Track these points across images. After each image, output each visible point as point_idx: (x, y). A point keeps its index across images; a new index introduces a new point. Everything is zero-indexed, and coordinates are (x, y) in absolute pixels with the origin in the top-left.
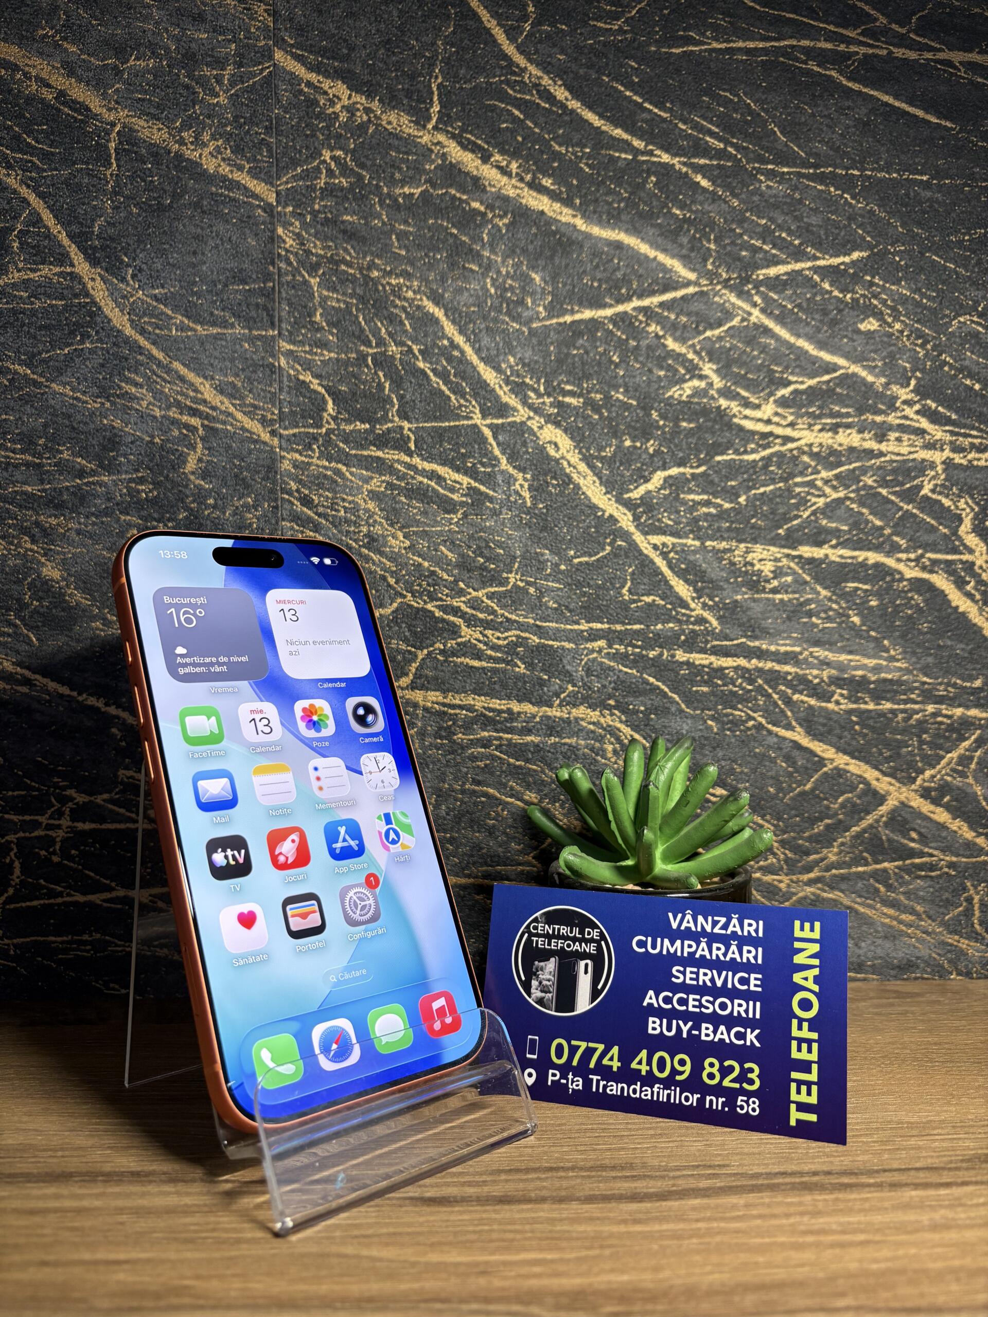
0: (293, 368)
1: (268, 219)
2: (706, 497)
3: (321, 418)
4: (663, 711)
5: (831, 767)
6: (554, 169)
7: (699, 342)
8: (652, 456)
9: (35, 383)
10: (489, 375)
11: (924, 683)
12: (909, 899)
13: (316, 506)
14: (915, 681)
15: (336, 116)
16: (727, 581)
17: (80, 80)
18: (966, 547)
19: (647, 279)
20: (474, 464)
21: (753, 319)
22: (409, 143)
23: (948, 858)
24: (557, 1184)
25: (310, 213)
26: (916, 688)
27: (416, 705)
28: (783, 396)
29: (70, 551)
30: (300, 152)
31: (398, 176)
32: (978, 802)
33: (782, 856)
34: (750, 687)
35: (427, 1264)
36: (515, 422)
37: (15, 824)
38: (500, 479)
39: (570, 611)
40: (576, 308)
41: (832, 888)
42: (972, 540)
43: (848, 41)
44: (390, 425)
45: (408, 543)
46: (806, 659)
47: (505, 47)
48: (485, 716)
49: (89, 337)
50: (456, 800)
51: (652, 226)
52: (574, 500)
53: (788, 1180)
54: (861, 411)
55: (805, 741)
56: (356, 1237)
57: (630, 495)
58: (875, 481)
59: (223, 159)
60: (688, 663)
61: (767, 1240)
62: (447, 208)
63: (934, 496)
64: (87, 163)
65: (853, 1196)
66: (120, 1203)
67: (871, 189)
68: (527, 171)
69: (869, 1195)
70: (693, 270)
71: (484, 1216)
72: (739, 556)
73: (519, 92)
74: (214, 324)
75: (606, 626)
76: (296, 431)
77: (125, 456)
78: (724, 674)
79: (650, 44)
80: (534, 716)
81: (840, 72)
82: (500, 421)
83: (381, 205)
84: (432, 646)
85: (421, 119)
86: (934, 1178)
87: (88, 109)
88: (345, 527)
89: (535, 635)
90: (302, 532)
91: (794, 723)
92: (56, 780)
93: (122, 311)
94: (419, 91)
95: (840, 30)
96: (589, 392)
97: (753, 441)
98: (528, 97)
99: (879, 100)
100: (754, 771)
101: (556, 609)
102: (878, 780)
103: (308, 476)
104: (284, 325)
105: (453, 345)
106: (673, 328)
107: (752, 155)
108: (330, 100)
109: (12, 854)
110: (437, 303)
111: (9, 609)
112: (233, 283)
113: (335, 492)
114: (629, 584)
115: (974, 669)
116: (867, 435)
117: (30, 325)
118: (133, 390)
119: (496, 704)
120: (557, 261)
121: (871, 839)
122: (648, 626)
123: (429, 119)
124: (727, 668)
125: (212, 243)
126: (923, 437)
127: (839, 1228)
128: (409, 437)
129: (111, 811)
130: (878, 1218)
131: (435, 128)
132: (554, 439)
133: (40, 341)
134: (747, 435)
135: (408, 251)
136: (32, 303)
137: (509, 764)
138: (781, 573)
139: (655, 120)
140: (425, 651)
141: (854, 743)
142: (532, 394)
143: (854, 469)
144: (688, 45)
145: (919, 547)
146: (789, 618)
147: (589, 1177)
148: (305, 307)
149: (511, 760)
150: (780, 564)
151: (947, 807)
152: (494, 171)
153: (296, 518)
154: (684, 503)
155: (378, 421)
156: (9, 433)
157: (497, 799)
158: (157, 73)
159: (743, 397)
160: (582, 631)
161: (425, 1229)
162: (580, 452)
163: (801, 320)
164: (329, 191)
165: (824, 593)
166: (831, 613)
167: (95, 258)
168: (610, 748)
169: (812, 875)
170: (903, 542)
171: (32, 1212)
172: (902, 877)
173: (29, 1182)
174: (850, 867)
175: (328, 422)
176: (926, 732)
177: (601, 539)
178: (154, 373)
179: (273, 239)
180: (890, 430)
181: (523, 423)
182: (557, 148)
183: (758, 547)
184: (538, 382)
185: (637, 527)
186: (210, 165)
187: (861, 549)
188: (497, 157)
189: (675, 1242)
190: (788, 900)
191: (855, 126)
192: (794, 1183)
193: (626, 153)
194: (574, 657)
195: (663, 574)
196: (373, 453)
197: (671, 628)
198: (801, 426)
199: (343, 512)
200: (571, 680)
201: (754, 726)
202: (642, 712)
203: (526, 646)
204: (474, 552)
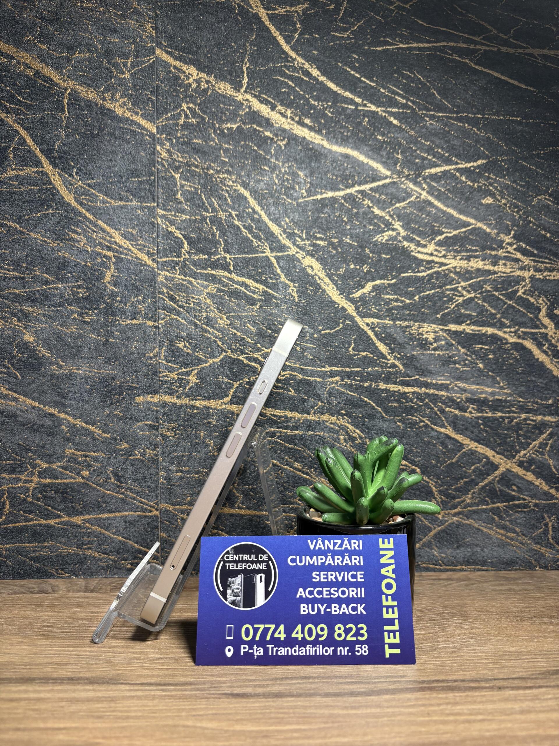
0: (165, 224)
1: (152, 142)
2: (396, 297)
3: (181, 253)
4: (372, 416)
5: (467, 449)
6: (311, 114)
7: (392, 210)
8: (366, 274)
9: (22, 233)
10: (274, 229)
11: (520, 402)
12: (512, 524)
13: (178, 301)
14: (514, 401)
15: (190, 85)
16: (408, 344)
17: (48, 64)
18: (543, 325)
19: (363, 175)
21: (422, 197)
22: (231, 100)
23: (534, 501)
24: (309, 686)
25: (175, 138)
26: (515, 404)
27: (232, 414)
28: (440, 240)
29: (39, 326)
30: (170, 105)
31: (224, 118)
32: (551, 469)
33: (440, 500)
34: (421, 404)
35: (234, 731)
36: (289, 255)
37: (7, 479)
38: (280, 286)
39: (320, 360)
40: (323, 191)
41: (468, 518)
42: (546, 321)
43: (475, 43)
44: (219, 256)
45: (229, 322)
46: (453, 388)
47: (284, 47)
48: (272, 419)
49: (51, 207)
51: (366, 145)
52: (322, 298)
53: (440, 685)
54: (483, 249)
55: (453, 434)
56: (194, 716)
57: (354, 295)
58: (491, 288)
59: (127, 109)
60: (386, 390)
61: (427, 719)
62: (251, 135)
63: (525, 296)
64: (51, 111)
65: (477, 694)
66: (61, 695)
67: (489, 125)
68: (296, 115)
69: (486, 693)
70: (389, 170)
71: (267, 704)
72: (415, 330)
73: (292, 72)
74: (121, 199)
75: (340, 369)
76: (167, 259)
77: (71, 273)
78: (406, 396)
79: (365, 45)
80: (299, 420)
81: (471, 60)
82: (281, 254)
83: (215, 134)
84: (242, 380)
85: (237, 87)
86: (523, 684)
87: (52, 80)
88: (194, 313)
89: (301, 374)
90: (170, 316)
91: (446, 424)
92: (30, 454)
93: (70, 192)
94: (236, 71)
95: (471, 37)
96: (330, 238)
97: (422, 266)
98: (297, 75)
99: (492, 75)
100: (423, 451)
101: (312, 359)
102: (494, 456)
103: (173, 284)
104: (160, 201)
105: (255, 212)
106: (377, 202)
107: (421, 107)
108: (186, 76)
109: (5, 496)
110: (246, 189)
111: (5, 359)
112: (132, 177)
113: (188, 293)
114: (353, 345)
115: (548, 394)
116: (486, 262)
117: (19, 200)
118: (76, 236)
119: (278, 412)
120: (313, 164)
121: (490, 490)
122: (364, 369)
123: (242, 86)
124: (408, 393)
125: (120, 155)
126: (518, 263)
127: (469, 712)
128: (230, 263)
129: (60, 472)
130: (490, 707)
131: (245, 92)
132: (311, 264)
133: (25, 209)
134: (419, 262)
135: (229, 160)
136: (20, 188)
137: (285, 447)
138: (438, 339)
139: (367, 87)
140: (238, 383)
141: (480, 435)
142: (297, 239)
143: (480, 281)
144: (386, 46)
145: (517, 325)
146: (443, 365)
147: (327, 683)
148: (172, 190)
149: (286, 444)
150: (438, 334)
151: (533, 472)
152: (278, 115)
153: (166, 308)
154: (383, 300)
155: (212, 254)
156: (6, 260)
157: (278, 466)
158: (90, 61)
159: (417, 241)
160: (327, 372)
161: (233, 712)
162: (326, 272)
163: (448, 198)
164: (186, 126)
165: (463, 350)
166: (467, 362)
167: (55, 164)
168: (342, 437)
169: (456, 510)
170: (507, 322)
171: (12, 700)
172: (508, 512)
173: (11, 683)
174: (478, 506)
175: (185, 255)
176: (521, 429)
177: (337, 320)
178: (87, 227)
179: (154, 152)
180: (499, 259)
181: (293, 255)
182: (313, 102)
183: (426, 325)
184: (302, 232)
185: (357, 313)
186: (119, 112)
187: (483, 326)
188: (279, 107)
189: (374, 720)
190: (443, 524)
191: (479, 90)
192: (443, 687)
193: (351, 105)
194: (322, 386)
195: (372, 340)
196: (210, 272)
197: (377, 370)
198: (449, 257)
199: (192, 305)
200: (320, 399)
201: (423, 425)
202: (360, 417)
203: (295, 380)
204: (266, 327)
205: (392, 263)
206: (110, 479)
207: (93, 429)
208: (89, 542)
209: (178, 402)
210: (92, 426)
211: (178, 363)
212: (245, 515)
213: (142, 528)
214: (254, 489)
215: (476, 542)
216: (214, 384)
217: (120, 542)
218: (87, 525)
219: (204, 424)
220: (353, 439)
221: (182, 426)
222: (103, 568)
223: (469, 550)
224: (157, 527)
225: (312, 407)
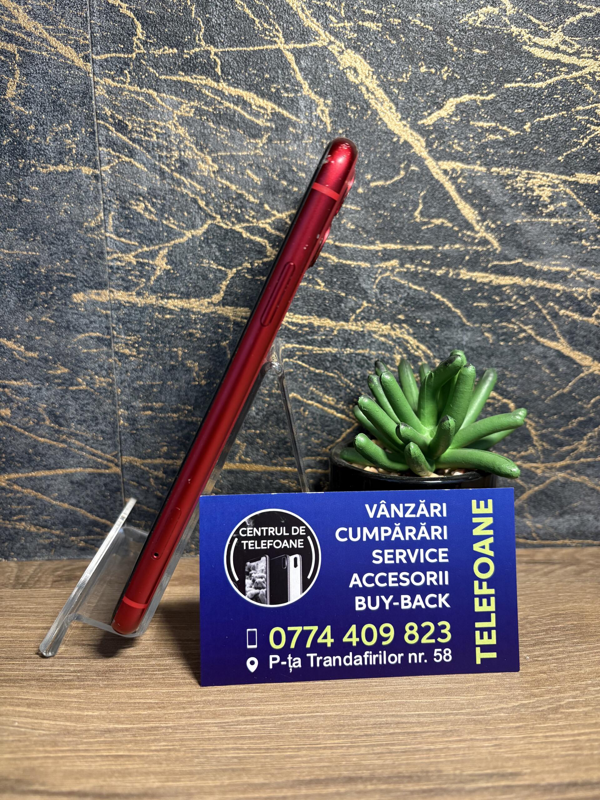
2: (494, 124)
3: (131, 44)
4: (446, 324)
5: (586, 373)
8: (445, 83)
13: (130, 132)
16: (509, 206)
20: (278, 90)
27: (227, 320)
28: (571, 23)
33: (540, 448)
34: (523, 303)
36: (316, 47)
38: (302, 104)
39: (366, 232)
41: (579, 473)
44: (197, 50)
45: (216, 167)
46: (573, 278)
48: (289, 329)
50: (264, 402)
52: (371, 126)
55: (567, 350)
57: (424, 121)
60: (470, 280)
72: (521, 182)
75: (399, 247)
76: (108, 56)
78: (501, 291)
80: (332, 330)
82: (302, 46)
84: (240, 265)
88: (157, 153)
89: (335, 255)
90: (119, 157)
91: (559, 335)
96: (388, 17)
97: (540, 70)
100: (521, 376)
101: (354, 231)
103: (121, 102)
113: (148, 118)
114: (421, 207)
119: (299, 319)
122: (437, 247)
124: (505, 286)
128: (215, 62)
132: (354, 65)
134: (535, 63)
137: (310, 372)
138: (557, 198)
140: (234, 270)
142: (332, 18)
146: (562, 241)
149: (312, 369)
150: (558, 190)
153: (112, 144)
154: (473, 130)
155: (185, 45)
157: (299, 401)
159: (534, 24)
160: (377, 252)
162: (378, 78)
165: (595, 217)
166: (599, 236)
168: (398, 357)
169: (563, 463)
174: (595, 456)
175: (139, 48)
177: (396, 164)
181: (324, 48)
183: (539, 174)
184: (340, 3)
185: (430, 152)
190: (543, 482)
194: (369, 276)
195: (452, 199)
196: (182, 78)
197: (457, 248)
198: (586, 55)
199: (155, 138)
200: (366, 297)
201: (524, 337)
202: (428, 325)
203: (326, 265)
204: (278, 176)
205: (490, 65)
206: (44, 420)
207: (10, 344)
208: (21, 512)
209: (140, 301)
210: (9, 339)
211: (135, 237)
212: (250, 472)
213: (96, 491)
214: (262, 434)
215: (588, 507)
216: (196, 272)
217: (67, 510)
218: (16, 487)
219: (182, 337)
220: (414, 359)
221: (147, 338)
222: (44, 547)
223: (577, 518)
224: (118, 489)
225: (353, 310)
